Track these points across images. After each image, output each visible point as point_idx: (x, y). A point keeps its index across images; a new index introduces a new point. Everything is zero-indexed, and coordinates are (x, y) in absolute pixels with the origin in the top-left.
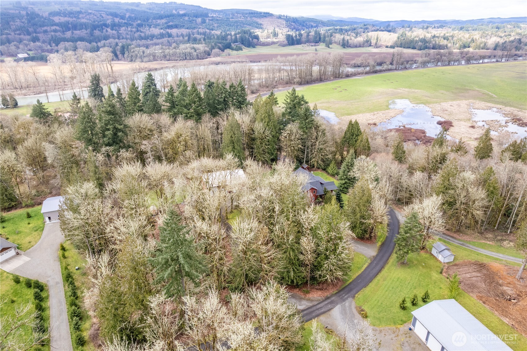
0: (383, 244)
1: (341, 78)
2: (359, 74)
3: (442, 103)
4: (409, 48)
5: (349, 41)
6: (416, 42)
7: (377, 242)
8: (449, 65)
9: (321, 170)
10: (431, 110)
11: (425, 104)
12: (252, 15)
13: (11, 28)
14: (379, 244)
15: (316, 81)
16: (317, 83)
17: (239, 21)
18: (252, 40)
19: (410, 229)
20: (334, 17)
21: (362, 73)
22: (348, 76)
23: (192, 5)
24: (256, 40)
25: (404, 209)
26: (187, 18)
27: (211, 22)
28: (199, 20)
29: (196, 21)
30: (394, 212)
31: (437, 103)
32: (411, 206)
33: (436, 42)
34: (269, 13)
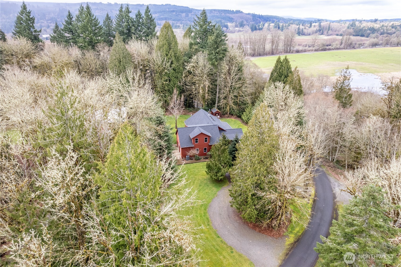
0: (298, 241)
1: (292, 53)
2: (309, 51)
3: (391, 73)
4: (358, 36)
5: (304, 30)
6: (365, 30)
7: (287, 236)
8: (397, 46)
9: (235, 116)
10: (380, 77)
11: (372, 73)
12: (226, 12)
13: (45, 19)
14: (291, 239)
15: (268, 54)
16: (269, 56)
17: (215, 15)
18: (222, 28)
19: (360, 232)
20: (294, 18)
21: (312, 50)
22: (298, 52)
23: (182, 6)
24: (225, 28)
25: (345, 177)
26: (174, 13)
27: (193, 16)
28: (184, 14)
29: (181, 15)
30: (328, 180)
31: (386, 72)
32: (360, 172)
33: (384, 30)
34: (239, 11)
